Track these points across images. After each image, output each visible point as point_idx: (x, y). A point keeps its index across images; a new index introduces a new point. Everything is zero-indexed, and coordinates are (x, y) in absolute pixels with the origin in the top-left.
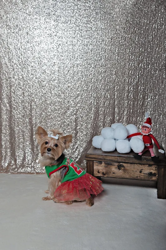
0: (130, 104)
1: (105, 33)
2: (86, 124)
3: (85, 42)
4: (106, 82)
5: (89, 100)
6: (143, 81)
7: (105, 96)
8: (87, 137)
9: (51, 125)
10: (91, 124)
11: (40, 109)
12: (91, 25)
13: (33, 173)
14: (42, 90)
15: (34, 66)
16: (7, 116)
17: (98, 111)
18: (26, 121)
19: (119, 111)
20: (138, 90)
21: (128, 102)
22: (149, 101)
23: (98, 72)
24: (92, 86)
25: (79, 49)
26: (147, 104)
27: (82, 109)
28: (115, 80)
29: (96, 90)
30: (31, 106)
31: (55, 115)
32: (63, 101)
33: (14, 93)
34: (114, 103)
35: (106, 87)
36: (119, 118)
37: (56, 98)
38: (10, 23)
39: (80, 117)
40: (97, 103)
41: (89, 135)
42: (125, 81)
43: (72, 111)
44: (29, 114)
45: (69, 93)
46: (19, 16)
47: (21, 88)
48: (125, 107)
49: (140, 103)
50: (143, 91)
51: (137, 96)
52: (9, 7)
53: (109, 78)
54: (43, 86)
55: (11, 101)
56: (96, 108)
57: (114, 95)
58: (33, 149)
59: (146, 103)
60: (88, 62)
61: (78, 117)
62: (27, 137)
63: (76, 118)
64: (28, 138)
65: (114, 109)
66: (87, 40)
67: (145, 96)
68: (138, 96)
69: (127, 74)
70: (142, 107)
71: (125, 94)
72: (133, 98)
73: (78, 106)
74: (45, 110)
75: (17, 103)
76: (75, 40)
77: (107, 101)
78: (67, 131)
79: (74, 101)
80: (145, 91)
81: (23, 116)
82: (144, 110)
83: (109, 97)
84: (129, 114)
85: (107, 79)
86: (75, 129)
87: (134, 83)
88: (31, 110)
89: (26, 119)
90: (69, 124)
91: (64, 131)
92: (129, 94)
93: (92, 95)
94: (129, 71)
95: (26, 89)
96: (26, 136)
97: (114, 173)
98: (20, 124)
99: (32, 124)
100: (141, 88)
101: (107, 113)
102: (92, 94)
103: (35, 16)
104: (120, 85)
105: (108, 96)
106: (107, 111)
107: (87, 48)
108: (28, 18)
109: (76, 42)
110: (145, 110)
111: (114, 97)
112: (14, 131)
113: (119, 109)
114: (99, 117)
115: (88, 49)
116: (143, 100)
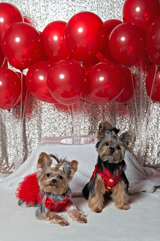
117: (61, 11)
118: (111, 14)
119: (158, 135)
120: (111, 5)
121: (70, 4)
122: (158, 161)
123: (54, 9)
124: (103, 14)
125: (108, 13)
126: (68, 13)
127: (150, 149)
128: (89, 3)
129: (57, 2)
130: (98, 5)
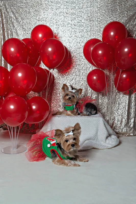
1: (93, 33)
3: (78, 40)
12: (83, 28)
17: (87, 90)
24: (83, 73)
25: (74, 45)
38: (25, 26)
46: (31, 21)
52: (24, 15)
56: (86, 88)
60: (81, 55)
66: (80, 39)
76: (71, 39)
79: (70, 83)
102: (83, 78)
103: (43, 21)
107: (79, 45)
108: (37, 23)
109: (72, 40)
115: (81, 46)
117: (67, 31)
118: (99, 35)
119: (125, 113)
120: (99, 29)
121: (73, 27)
122: (125, 130)
123: (63, 30)
124: (93, 35)
125: (97, 34)
126: (71, 33)
127: (120, 122)
128: (85, 27)
129: (65, 26)
130: (91, 29)
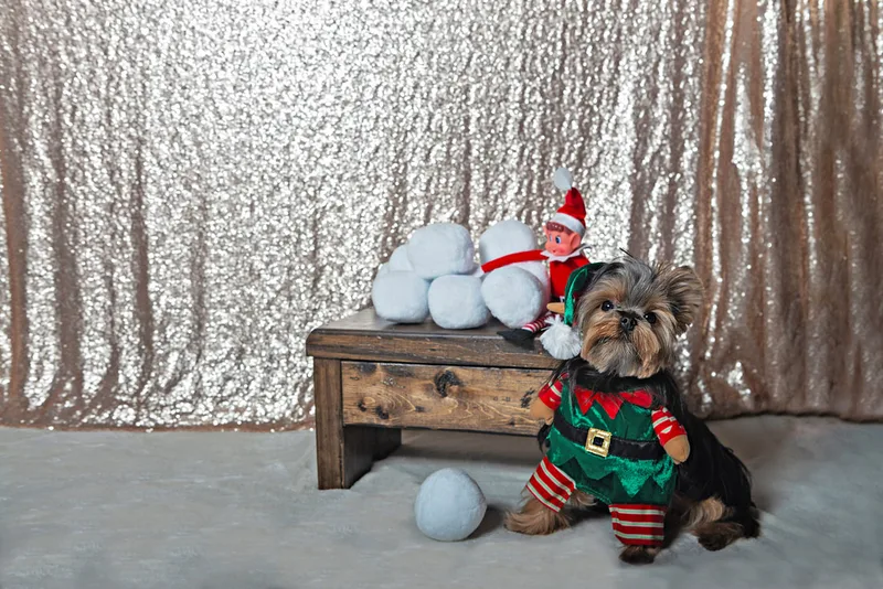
0: (529, 157)
2: (355, 238)
4: (435, 67)
5: (367, 141)
6: (582, 62)
7: (430, 123)
8: (359, 286)
9: (219, 243)
10: (376, 238)
11: (173, 178)
13: (143, 428)
14: (181, 100)
15: (148, 7)
16: (47, 209)
18: (120, 228)
19: (485, 184)
20: (561, 101)
21: (523, 148)
22: (604, 144)
23: (403, 27)
26: (599, 159)
27: (340, 178)
28: (470, 59)
29: (392, 103)
30: (139, 166)
31: (235, 202)
32: (265, 146)
33: (73, 115)
34: (468, 152)
35: (434, 91)
36: (485, 214)
37: (238, 133)
39: (331, 208)
40: (400, 154)
41: (366, 282)
42: (507, 65)
43: (300, 185)
44: (132, 200)
45: (288, 115)
47: (97, 94)
48: (512, 170)
49: (571, 152)
50: (582, 104)
51: (557, 125)
53: (444, 53)
54: (184, 88)
55: (61, 147)
57: (467, 121)
58: (146, 337)
59: (595, 151)
61: (324, 207)
62: (124, 289)
63: (316, 212)
64: (129, 290)
65: (468, 177)
67: (591, 123)
68: (561, 125)
69: (516, 35)
70: (577, 169)
71: (508, 117)
72: (543, 133)
73: (323, 166)
74: (197, 182)
75: (85, 154)
77: (438, 147)
78: (280, 266)
80: (588, 106)
81: (111, 207)
82: (585, 181)
83: (445, 128)
84: (528, 196)
85: (436, 56)
86: (313, 257)
87: (545, 71)
88: (140, 183)
89: (121, 218)
90: (289, 237)
91: (267, 264)
92: (525, 118)
93: (380, 120)
94: (526, 23)
95: (119, 99)
96: (120, 286)
97: (420, 409)
98: (98, 236)
99: (144, 238)
100: (573, 90)
101: (437, 193)
104: (490, 79)
105: (441, 127)
106: (437, 186)
110: (588, 183)
111: (467, 130)
112: (74, 266)
113: (486, 178)
114: (405, 209)
116: (583, 142)
